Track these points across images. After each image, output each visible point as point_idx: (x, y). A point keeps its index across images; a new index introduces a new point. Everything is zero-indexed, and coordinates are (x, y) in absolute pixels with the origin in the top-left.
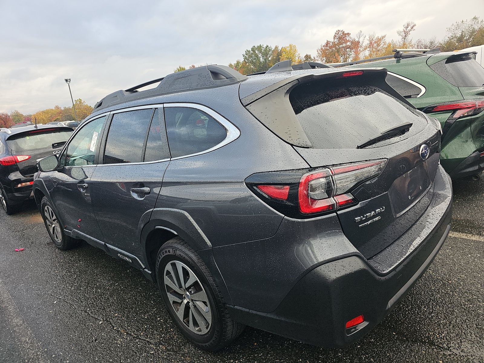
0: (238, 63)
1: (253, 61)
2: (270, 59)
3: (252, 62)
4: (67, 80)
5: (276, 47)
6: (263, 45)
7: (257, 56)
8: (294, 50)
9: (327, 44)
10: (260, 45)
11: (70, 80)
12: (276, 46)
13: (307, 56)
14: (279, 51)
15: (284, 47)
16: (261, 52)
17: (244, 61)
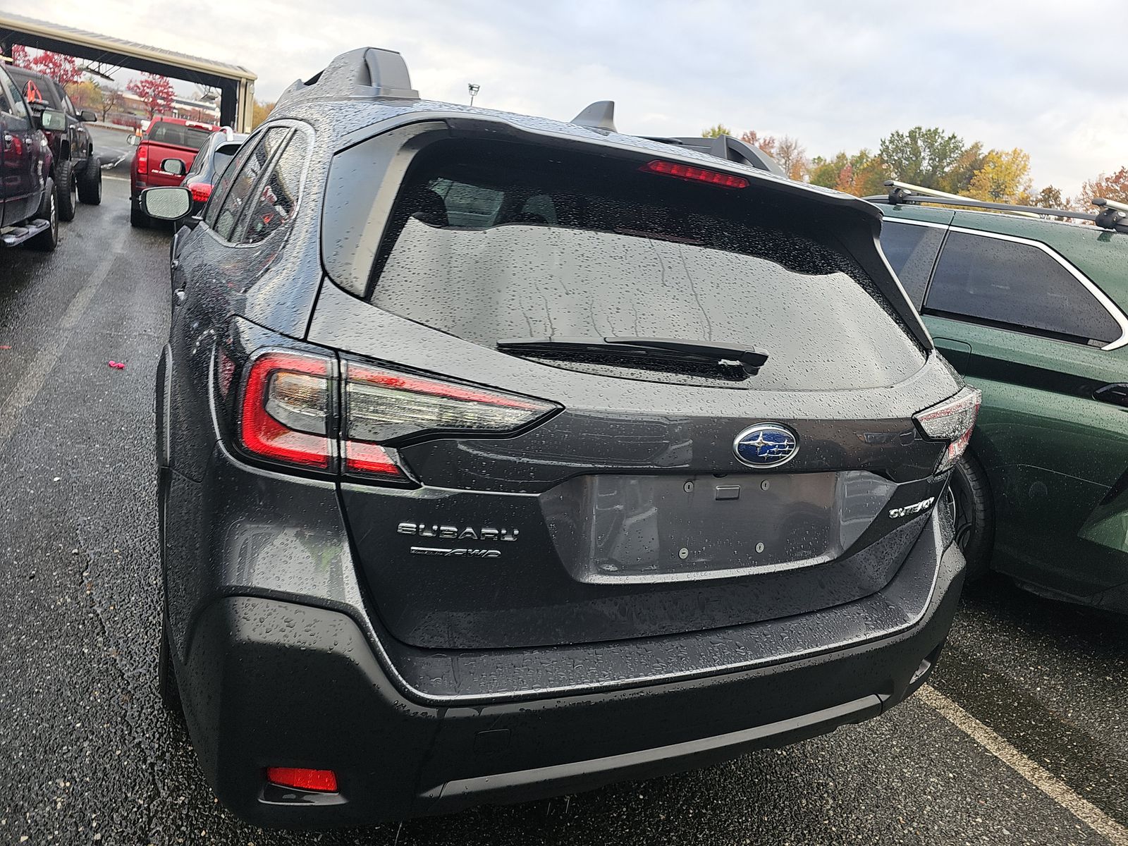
0: (863, 155)
1: (901, 163)
2: (947, 169)
3: (898, 165)
4: (471, 88)
5: (976, 147)
6: (943, 132)
7: (916, 152)
8: (1020, 167)
9: (1118, 177)
10: (937, 129)
11: (478, 88)
12: (976, 144)
13: (1050, 193)
14: (981, 157)
15: (996, 150)
16: (931, 146)
17: (880, 155)
